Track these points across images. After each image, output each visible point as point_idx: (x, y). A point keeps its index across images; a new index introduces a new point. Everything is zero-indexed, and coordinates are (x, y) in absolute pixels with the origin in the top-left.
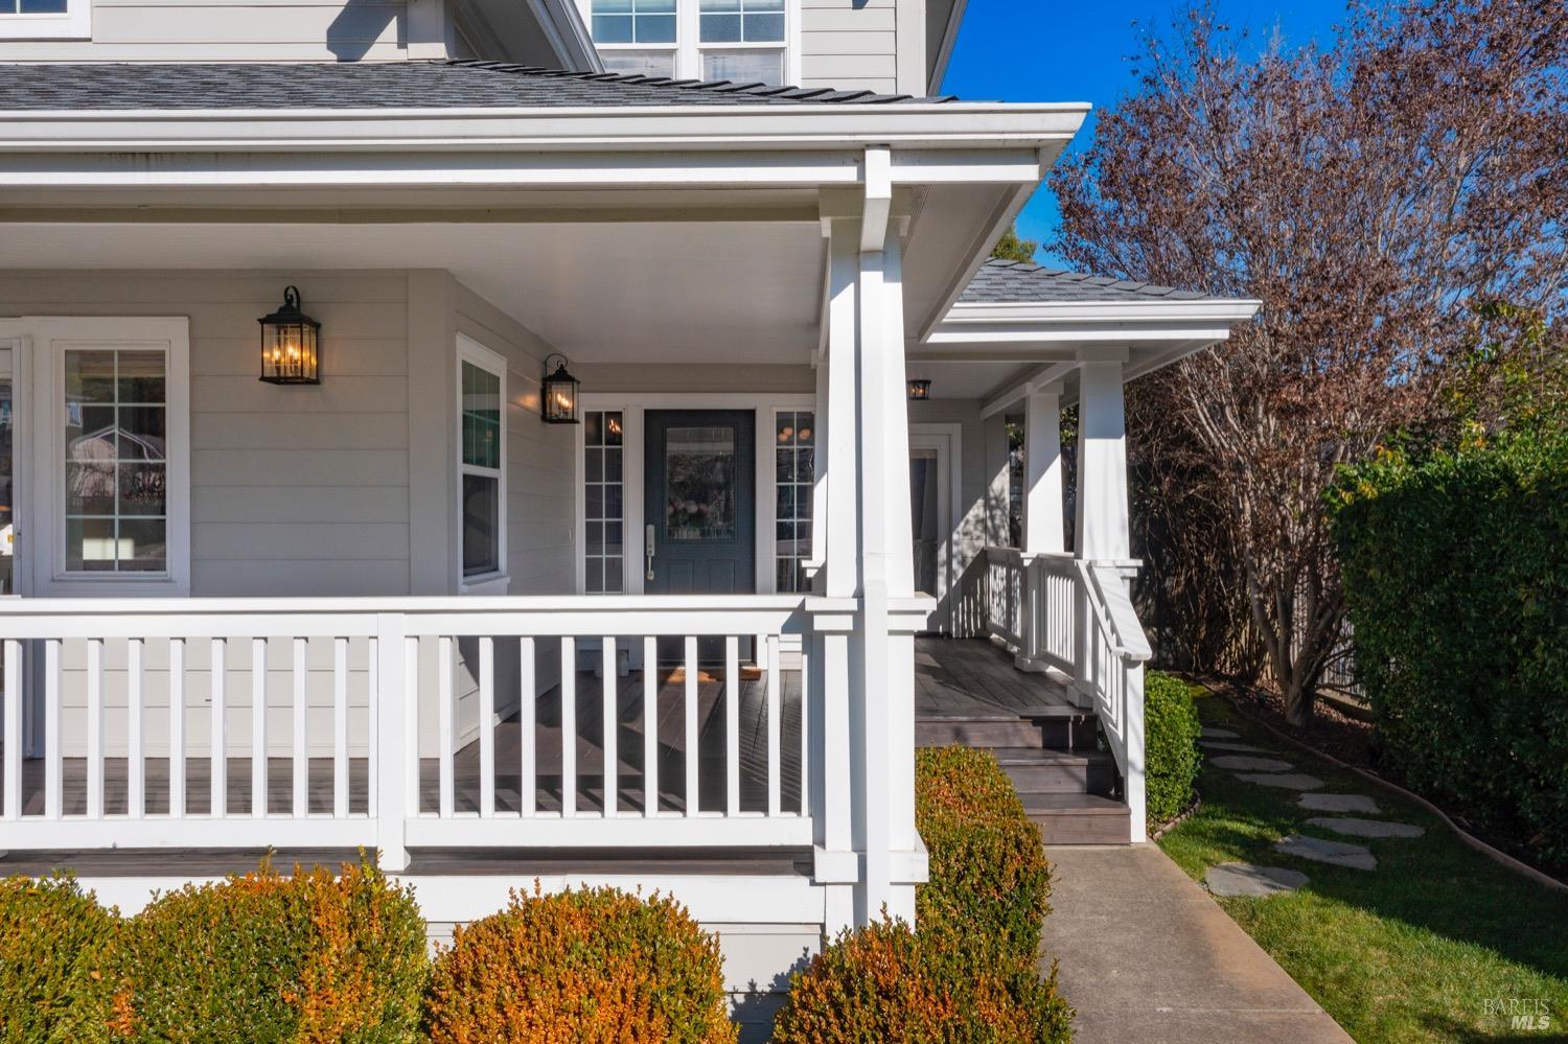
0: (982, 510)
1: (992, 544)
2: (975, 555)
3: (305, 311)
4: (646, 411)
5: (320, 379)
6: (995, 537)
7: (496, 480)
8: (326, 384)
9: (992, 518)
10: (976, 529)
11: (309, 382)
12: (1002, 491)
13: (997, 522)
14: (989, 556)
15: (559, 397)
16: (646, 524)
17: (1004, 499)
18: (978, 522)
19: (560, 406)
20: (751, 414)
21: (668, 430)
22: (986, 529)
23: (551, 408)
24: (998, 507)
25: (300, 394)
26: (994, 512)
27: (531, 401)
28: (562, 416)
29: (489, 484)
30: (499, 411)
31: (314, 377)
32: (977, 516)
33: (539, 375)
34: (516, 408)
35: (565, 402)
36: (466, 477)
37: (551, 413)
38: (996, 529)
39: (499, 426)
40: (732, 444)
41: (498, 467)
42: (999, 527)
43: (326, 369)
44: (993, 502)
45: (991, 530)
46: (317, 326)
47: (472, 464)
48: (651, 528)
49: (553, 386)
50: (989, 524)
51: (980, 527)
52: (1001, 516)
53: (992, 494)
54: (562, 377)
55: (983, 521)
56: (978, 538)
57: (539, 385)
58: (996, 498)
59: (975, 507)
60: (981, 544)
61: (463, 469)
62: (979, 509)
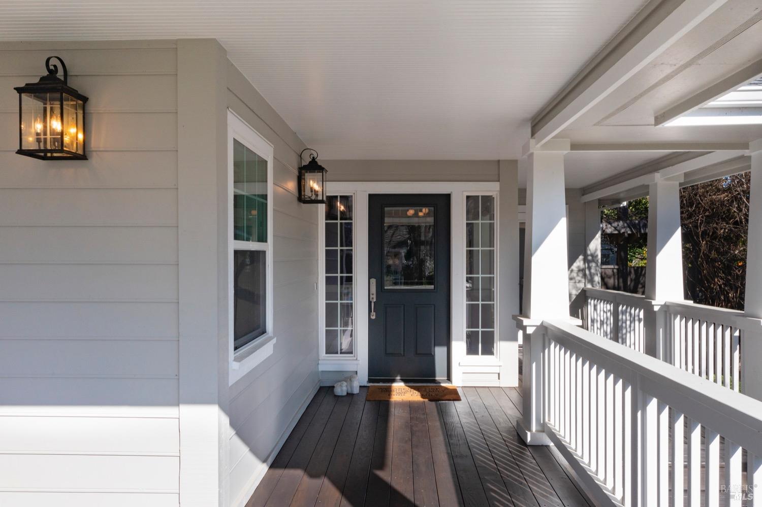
0: (582, 263)
1: (589, 286)
2: (578, 294)
3: (73, 83)
4: (370, 195)
5: (87, 153)
6: (591, 281)
7: (264, 252)
8: (94, 160)
9: (589, 268)
10: (578, 275)
11: (75, 157)
12: (596, 250)
13: (593, 271)
14: (588, 294)
15: (311, 182)
16: (370, 278)
17: (597, 256)
18: (579, 271)
19: (312, 189)
20: (447, 197)
21: (386, 209)
22: (585, 276)
23: (304, 192)
24: (593, 261)
25: (69, 170)
26: (590, 265)
27: (291, 185)
28: (313, 198)
29: (257, 258)
30: (266, 195)
31: (80, 152)
32: (578, 267)
33: (295, 166)
34: (281, 190)
35: (316, 187)
36: (237, 253)
37: (304, 195)
38: (592, 275)
39: (266, 204)
40: (433, 218)
41: (266, 241)
42: (594, 274)
43: (94, 144)
44: (590, 258)
45: (589, 277)
46: (85, 99)
47: (244, 240)
48: (373, 281)
49: (306, 174)
50: (587, 272)
51: (581, 274)
52: (595, 267)
53: (589, 252)
54: (314, 167)
55: (583, 270)
56: (580, 281)
57: (296, 173)
58: (592, 255)
59: (577, 261)
60: (581, 285)
61: (235, 245)
62: (580, 262)
